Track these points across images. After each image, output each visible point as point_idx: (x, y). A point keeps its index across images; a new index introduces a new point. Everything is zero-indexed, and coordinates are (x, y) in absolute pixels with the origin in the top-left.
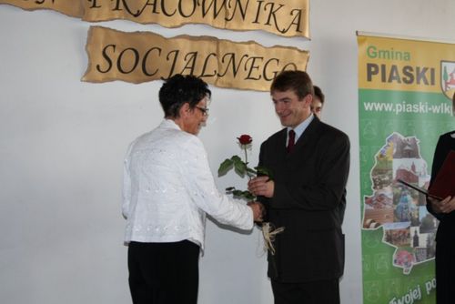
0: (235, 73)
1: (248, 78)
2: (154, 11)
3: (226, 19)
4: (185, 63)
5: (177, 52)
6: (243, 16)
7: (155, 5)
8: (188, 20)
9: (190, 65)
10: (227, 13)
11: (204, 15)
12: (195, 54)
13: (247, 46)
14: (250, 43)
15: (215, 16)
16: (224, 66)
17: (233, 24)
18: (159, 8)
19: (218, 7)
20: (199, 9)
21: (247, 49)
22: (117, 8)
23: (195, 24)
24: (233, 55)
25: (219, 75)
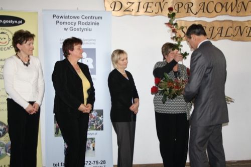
0: (241, 35)
1: (248, 36)
2: (203, 12)
3: (237, 12)
4: (218, 32)
5: (214, 27)
6: (246, 10)
7: (204, 9)
8: (219, 14)
9: (220, 32)
10: (238, 9)
11: (226, 11)
12: (222, 28)
13: (247, 23)
14: (248, 21)
15: (232, 11)
16: (236, 32)
17: (241, 13)
18: (205, 10)
19: (233, 7)
20: (224, 9)
21: (247, 24)
22: (188, 12)
23: (222, 15)
24: (240, 27)
25: (233, 36)
